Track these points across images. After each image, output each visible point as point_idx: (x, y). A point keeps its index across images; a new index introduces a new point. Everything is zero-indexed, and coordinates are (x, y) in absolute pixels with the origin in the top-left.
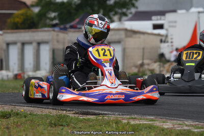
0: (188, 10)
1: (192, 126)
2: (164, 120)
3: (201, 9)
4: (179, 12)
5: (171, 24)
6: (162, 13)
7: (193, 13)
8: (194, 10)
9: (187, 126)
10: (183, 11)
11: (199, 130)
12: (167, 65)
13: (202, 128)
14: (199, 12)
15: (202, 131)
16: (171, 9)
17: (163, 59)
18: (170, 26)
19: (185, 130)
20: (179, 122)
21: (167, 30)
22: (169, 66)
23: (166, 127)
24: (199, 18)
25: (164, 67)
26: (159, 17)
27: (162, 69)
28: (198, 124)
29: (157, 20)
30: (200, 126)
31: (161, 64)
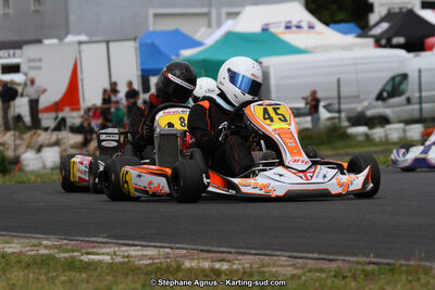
0: (61, 39)
1: (56, 247)
2: (6, 238)
3: (83, 38)
4: (46, 42)
5: (33, 64)
6: (17, 45)
7: (70, 43)
8: (71, 38)
9: (46, 247)
10: (55, 41)
11: (66, 255)
12: (27, 136)
13: (74, 251)
14: (80, 43)
15: (72, 257)
16: (34, 37)
17: (21, 124)
18: (30, 68)
19: (42, 255)
20: (33, 241)
21: (26, 74)
22: (32, 136)
23: (10, 251)
24: (80, 52)
25: (22, 139)
26: (11, 52)
27: (18, 142)
28: (67, 244)
29: (9, 56)
30: (69, 247)
31: (17, 133)
